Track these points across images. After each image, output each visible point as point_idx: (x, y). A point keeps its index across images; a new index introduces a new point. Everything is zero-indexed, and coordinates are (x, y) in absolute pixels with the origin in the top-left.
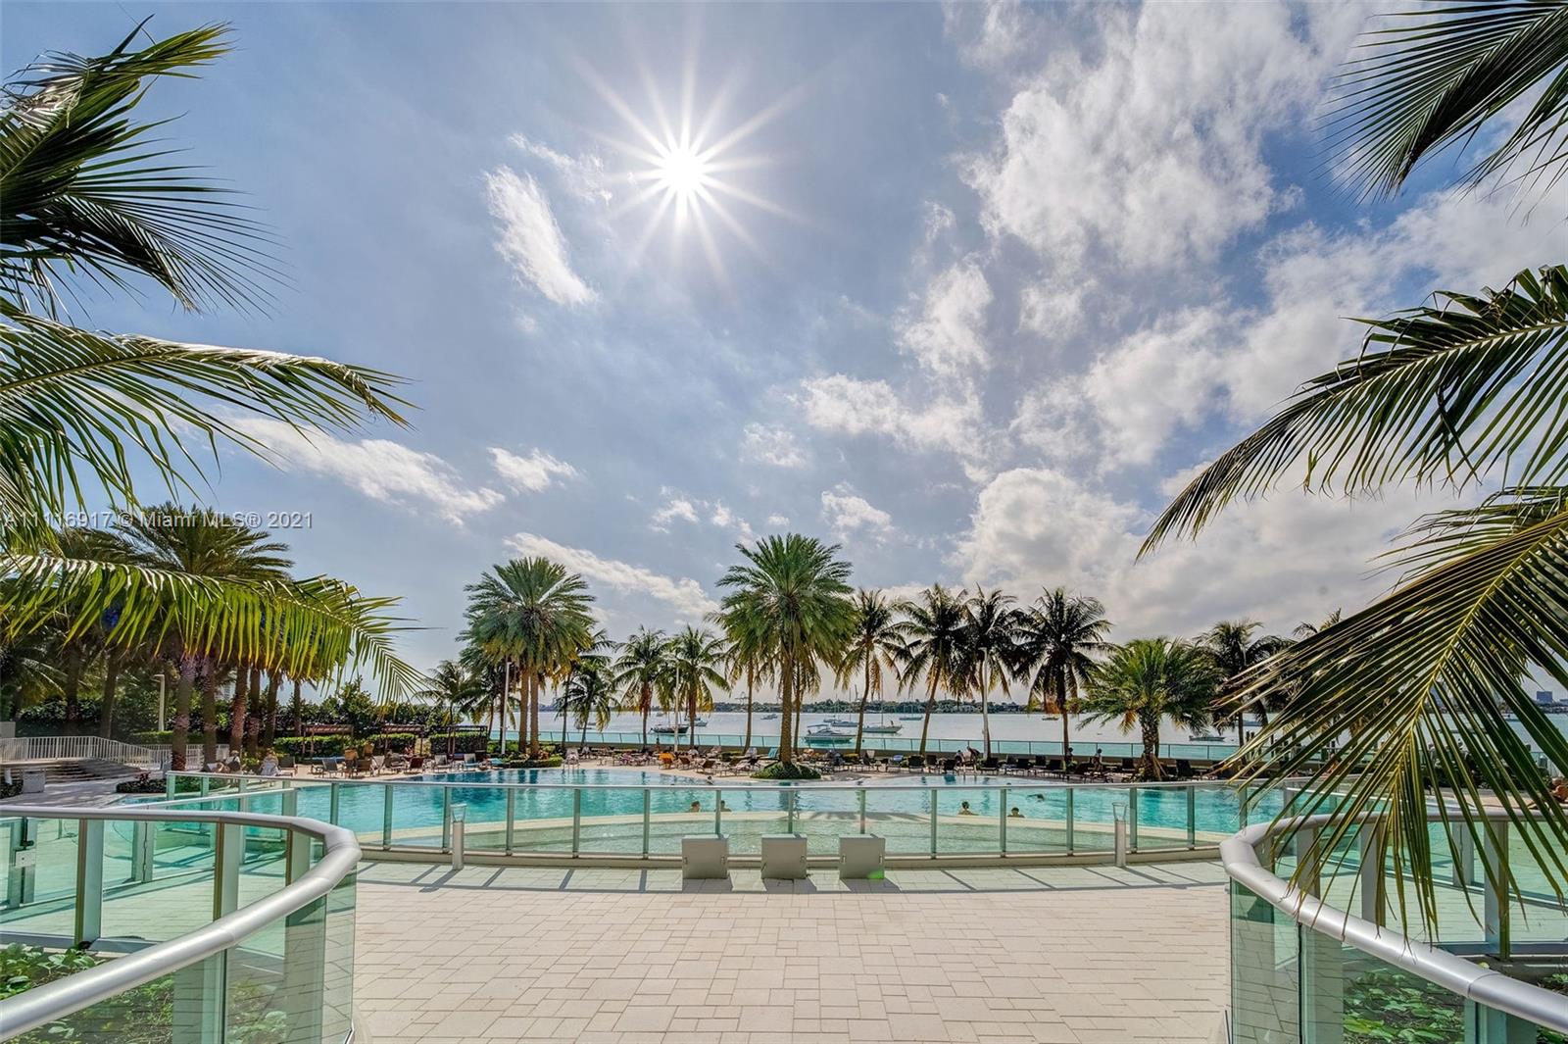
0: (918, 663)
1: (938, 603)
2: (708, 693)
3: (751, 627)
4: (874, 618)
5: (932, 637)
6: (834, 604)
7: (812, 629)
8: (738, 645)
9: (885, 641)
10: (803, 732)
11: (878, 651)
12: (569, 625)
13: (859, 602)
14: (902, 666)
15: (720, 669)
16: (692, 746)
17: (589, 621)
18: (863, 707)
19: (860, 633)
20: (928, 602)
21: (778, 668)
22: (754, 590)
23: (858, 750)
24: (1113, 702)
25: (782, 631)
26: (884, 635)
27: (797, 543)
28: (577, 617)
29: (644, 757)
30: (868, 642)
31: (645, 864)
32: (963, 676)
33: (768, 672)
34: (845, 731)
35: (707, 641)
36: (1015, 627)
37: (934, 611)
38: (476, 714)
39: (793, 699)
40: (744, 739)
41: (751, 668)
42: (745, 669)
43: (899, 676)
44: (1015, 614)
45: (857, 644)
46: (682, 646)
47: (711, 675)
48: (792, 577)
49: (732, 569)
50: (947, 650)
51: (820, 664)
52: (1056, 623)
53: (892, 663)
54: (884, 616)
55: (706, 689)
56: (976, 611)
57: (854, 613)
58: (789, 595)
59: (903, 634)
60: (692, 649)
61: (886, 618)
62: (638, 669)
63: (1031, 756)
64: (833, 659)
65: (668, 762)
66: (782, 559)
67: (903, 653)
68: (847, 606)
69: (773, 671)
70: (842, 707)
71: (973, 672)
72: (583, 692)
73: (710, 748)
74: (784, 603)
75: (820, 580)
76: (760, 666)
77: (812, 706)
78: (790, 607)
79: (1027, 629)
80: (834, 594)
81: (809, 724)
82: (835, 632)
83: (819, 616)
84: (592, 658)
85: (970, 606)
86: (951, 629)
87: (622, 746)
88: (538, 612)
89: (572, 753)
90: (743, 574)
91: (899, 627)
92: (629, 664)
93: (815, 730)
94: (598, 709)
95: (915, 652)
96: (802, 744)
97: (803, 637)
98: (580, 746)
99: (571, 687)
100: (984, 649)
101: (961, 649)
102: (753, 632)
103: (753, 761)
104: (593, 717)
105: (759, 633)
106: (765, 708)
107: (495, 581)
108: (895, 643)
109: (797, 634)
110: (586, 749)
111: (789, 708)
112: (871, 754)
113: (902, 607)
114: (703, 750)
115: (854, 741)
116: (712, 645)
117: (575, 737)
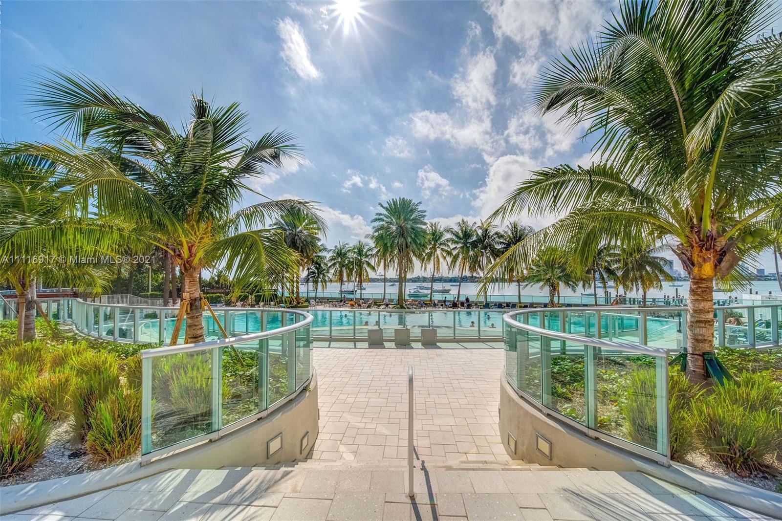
0: (456, 258)
1: (464, 229)
2: (367, 273)
3: (385, 242)
4: (436, 236)
5: (461, 245)
6: (419, 230)
7: (410, 243)
8: (379, 250)
9: (441, 247)
10: (407, 292)
11: (439, 252)
12: (311, 242)
13: (430, 228)
14: (449, 259)
15: (373, 262)
16: (361, 299)
17: (319, 240)
18: (434, 280)
19: (431, 243)
20: (459, 228)
21: (396, 261)
22: (386, 224)
23: (431, 300)
24: (537, 276)
25: (398, 243)
26: (441, 244)
27: (403, 201)
28: (313, 238)
29: (342, 303)
30: (434, 248)
31: (355, 340)
32: (475, 264)
33: (392, 262)
34: (426, 291)
35: (367, 248)
36: (497, 239)
37: (462, 232)
38: (272, 284)
39: (403, 275)
40: (383, 295)
41: (385, 260)
42: (382, 261)
43: (448, 264)
44: (496, 233)
45: (430, 249)
46: (356, 250)
47: (369, 264)
48: (402, 217)
49: (377, 214)
50: (468, 252)
51: (414, 259)
52: (514, 237)
53: (445, 258)
54: (441, 234)
55: (366, 271)
56: (480, 232)
57: (428, 234)
58: (401, 227)
59: (449, 244)
60: (360, 253)
61: (442, 236)
62: (338, 262)
63: (504, 303)
64: (419, 256)
65: (352, 305)
66: (397, 210)
67: (449, 253)
68: (424, 232)
69: (394, 262)
70: (425, 280)
71: (479, 262)
72: (315, 273)
73: (368, 299)
74: (399, 230)
75: (413, 219)
76: (389, 260)
77: (411, 279)
78: (402, 232)
79: (502, 241)
80: (419, 226)
81: (410, 288)
82: (420, 244)
83: (413, 237)
84: (319, 256)
85: (477, 229)
86: (470, 241)
87: (332, 298)
88: (298, 235)
89: (313, 302)
90: (381, 217)
91: (447, 241)
92: (334, 259)
93: (412, 291)
94: (322, 281)
95: (454, 253)
96: (407, 298)
97: (407, 246)
98: (315, 298)
99: (310, 270)
100: (483, 251)
101: (474, 251)
102: (386, 244)
103: (387, 305)
104: (320, 284)
105: (389, 245)
106: (391, 280)
107: (280, 221)
108: (446, 248)
109: (404, 244)
110: (317, 300)
111: (402, 280)
112: (436, 302)
113: (449, 230)
114: (365, 301)
115: (429, 296)
116: (369, 250)
117: (312, 295)
